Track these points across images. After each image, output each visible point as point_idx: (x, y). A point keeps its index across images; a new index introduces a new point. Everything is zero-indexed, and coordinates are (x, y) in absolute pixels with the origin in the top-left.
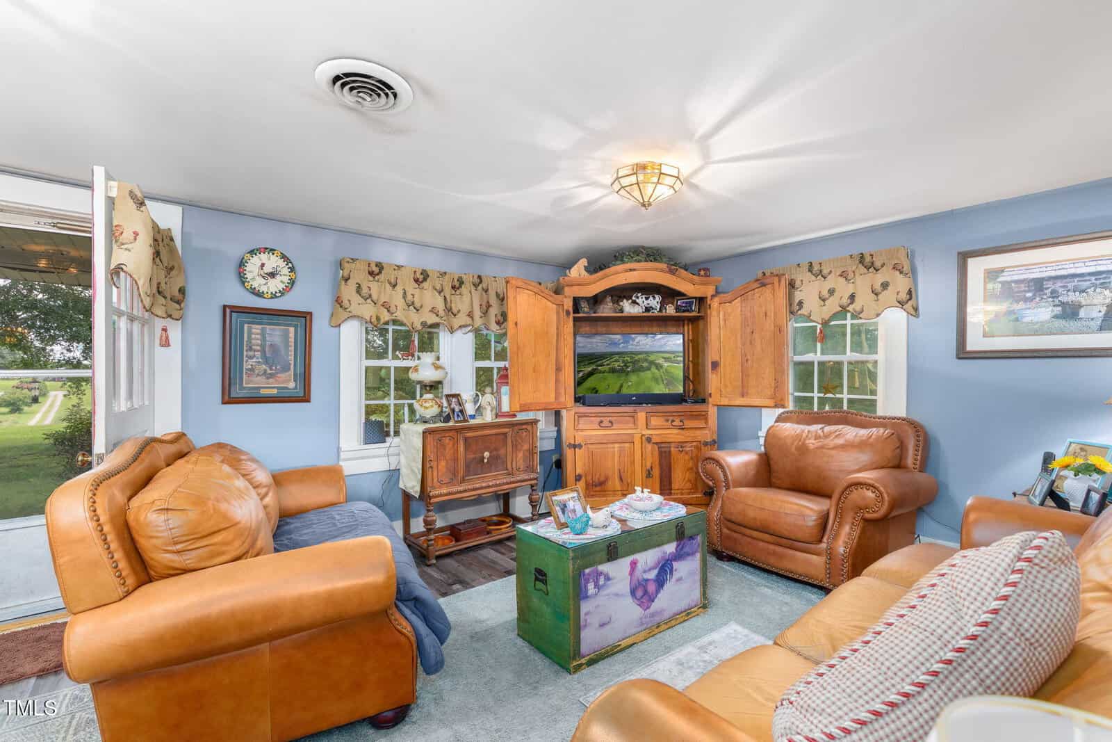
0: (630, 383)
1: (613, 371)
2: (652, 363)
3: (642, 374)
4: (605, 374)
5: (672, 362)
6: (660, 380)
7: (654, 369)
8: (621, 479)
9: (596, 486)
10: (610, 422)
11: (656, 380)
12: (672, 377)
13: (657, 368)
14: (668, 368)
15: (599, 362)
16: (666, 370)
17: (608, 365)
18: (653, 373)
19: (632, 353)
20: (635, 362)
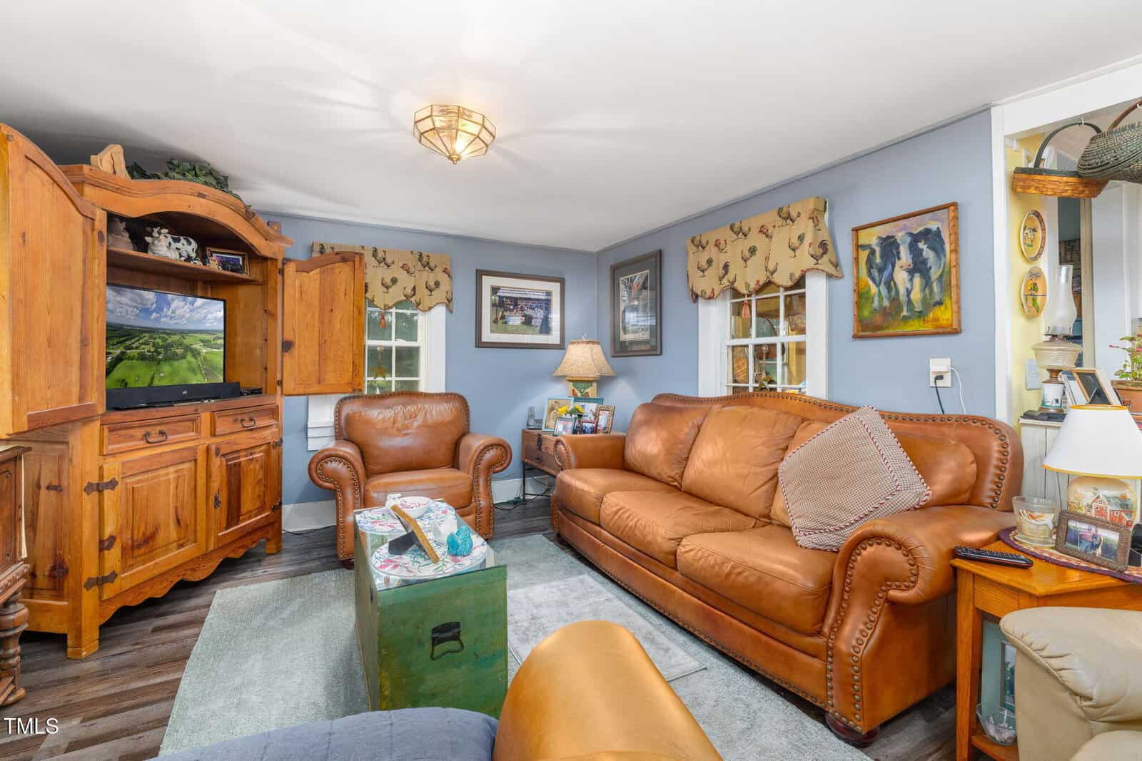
0: (162, 374)
1: (142, 357)
2: (188, 349)
3: (176, 363)
4: (134, 361)
5: (212, 348)
6: (198, 371)
7: (189, 357)
8: (178, 521)
9: (139, 547)
10: (162, 433)
11: (193, 371)
12: (211, 366)
13: (194, 356)
14: (207, 355)
15: (128, 343)
16: (205, 357)
17: (137, 348)
18: (189, 363)
19: (165, 332)
20: (167, 347)
